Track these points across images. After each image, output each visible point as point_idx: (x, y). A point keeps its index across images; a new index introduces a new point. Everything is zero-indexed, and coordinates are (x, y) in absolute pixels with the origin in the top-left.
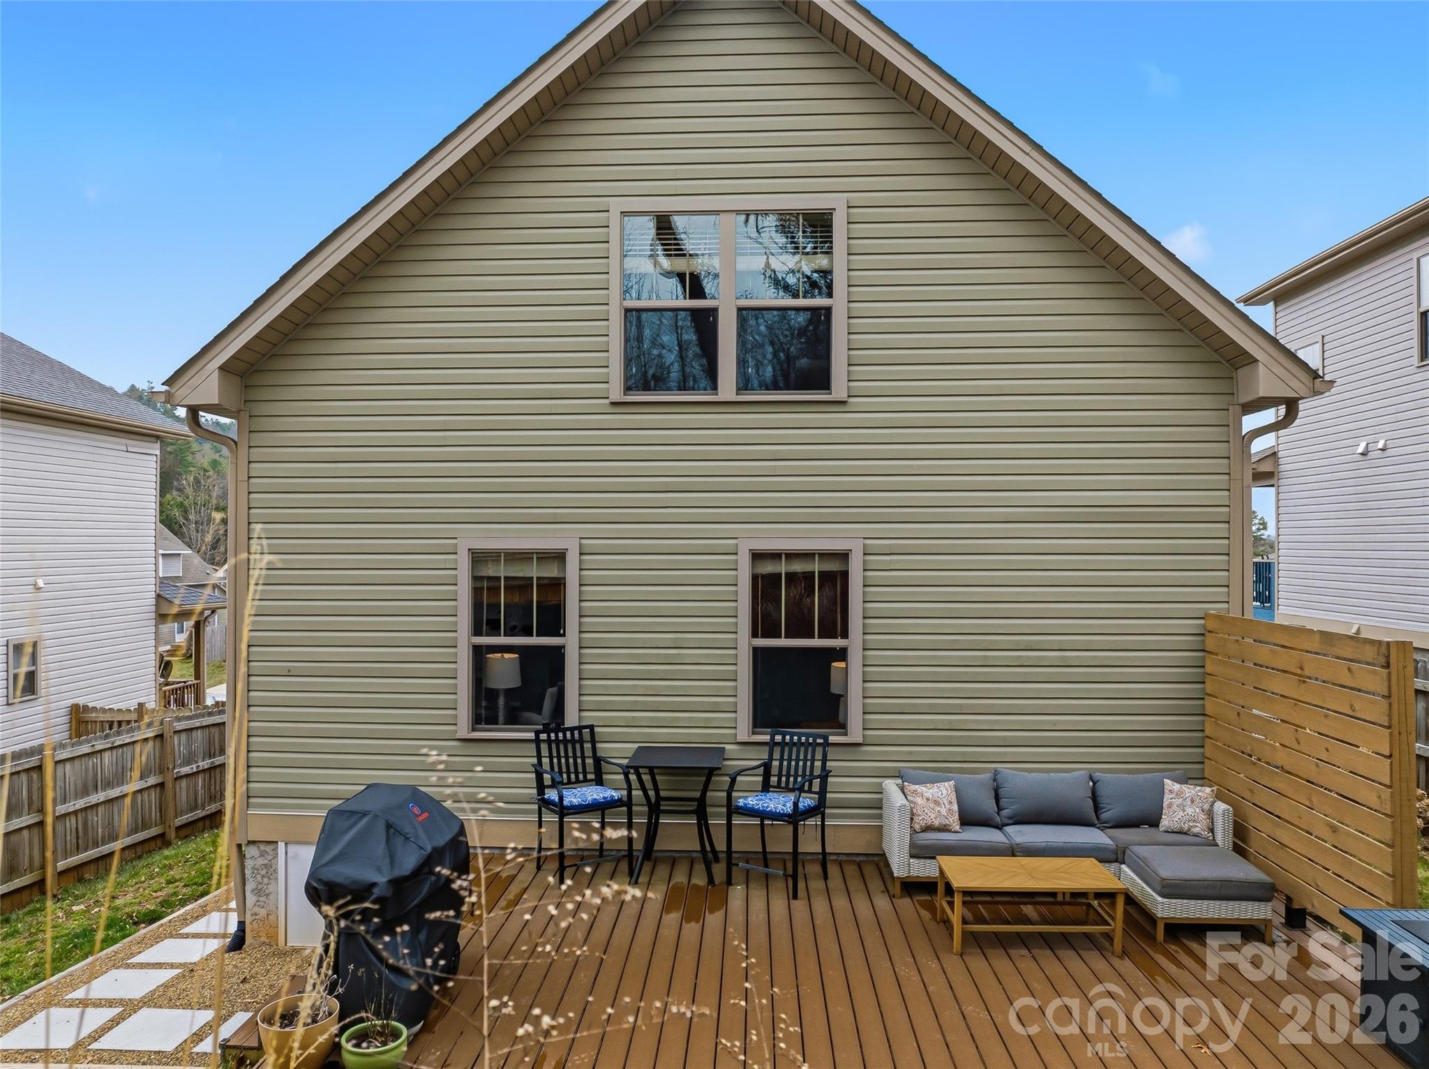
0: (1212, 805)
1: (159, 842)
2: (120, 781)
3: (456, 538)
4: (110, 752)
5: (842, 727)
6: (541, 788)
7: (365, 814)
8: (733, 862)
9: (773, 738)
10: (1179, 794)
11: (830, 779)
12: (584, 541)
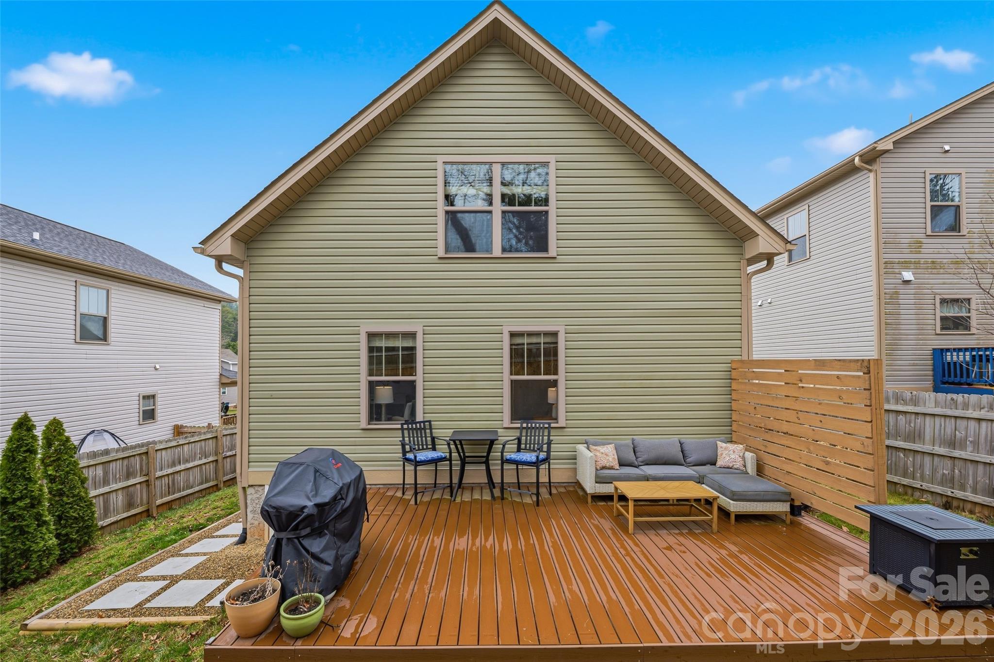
0: (744, 454)
1: (215, 488)
2: (193, 459)
3: (359, 326)
4: (188, 445)
5: (556, 419)
6: (404, 452)
7: (301, 464)
8: (504, 488)
9: (521, 425)
10: (726, 449)
11: (552, 445)
12: (425, 328)
